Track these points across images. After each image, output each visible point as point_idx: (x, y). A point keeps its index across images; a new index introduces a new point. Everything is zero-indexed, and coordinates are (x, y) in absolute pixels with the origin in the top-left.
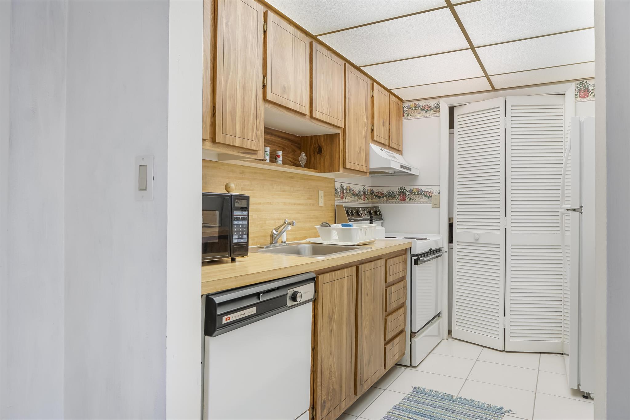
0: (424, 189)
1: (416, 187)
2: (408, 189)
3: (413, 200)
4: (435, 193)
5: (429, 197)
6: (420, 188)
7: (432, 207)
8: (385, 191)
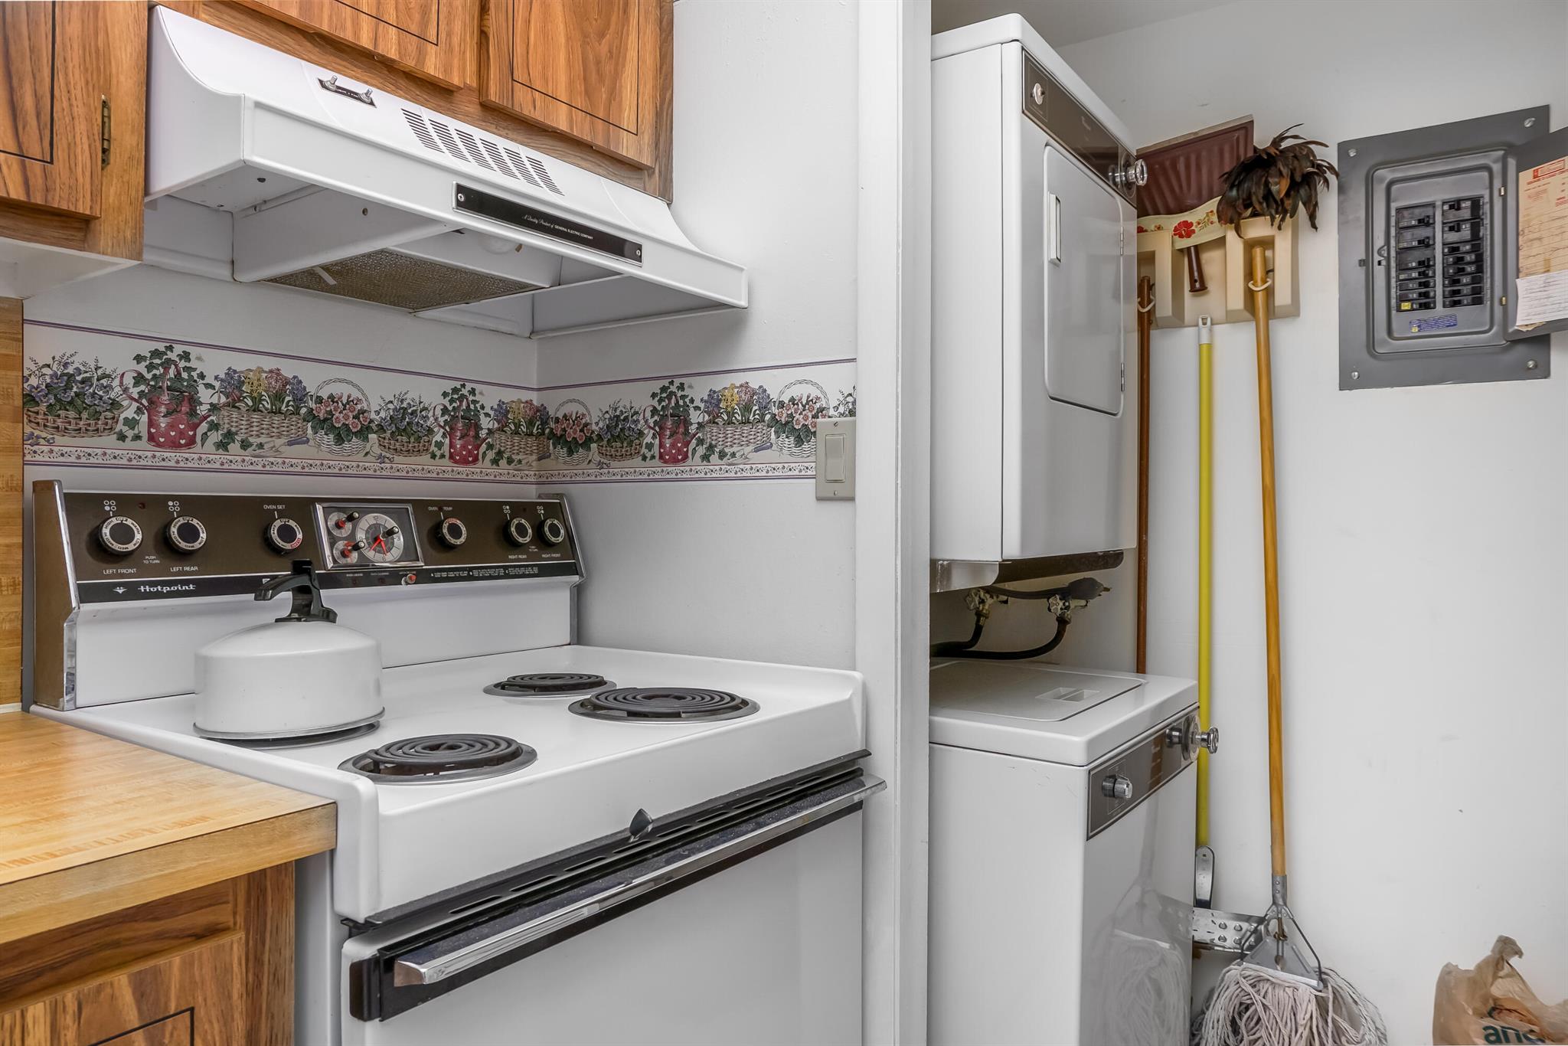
0: (777, 386)
1: (738, 379)
2: (699, 390)
3: (722, 455)
4: (832, 412)
5: (803, 436)
6: (755, 381)
7: (819, 499)
8: (595, 407)
